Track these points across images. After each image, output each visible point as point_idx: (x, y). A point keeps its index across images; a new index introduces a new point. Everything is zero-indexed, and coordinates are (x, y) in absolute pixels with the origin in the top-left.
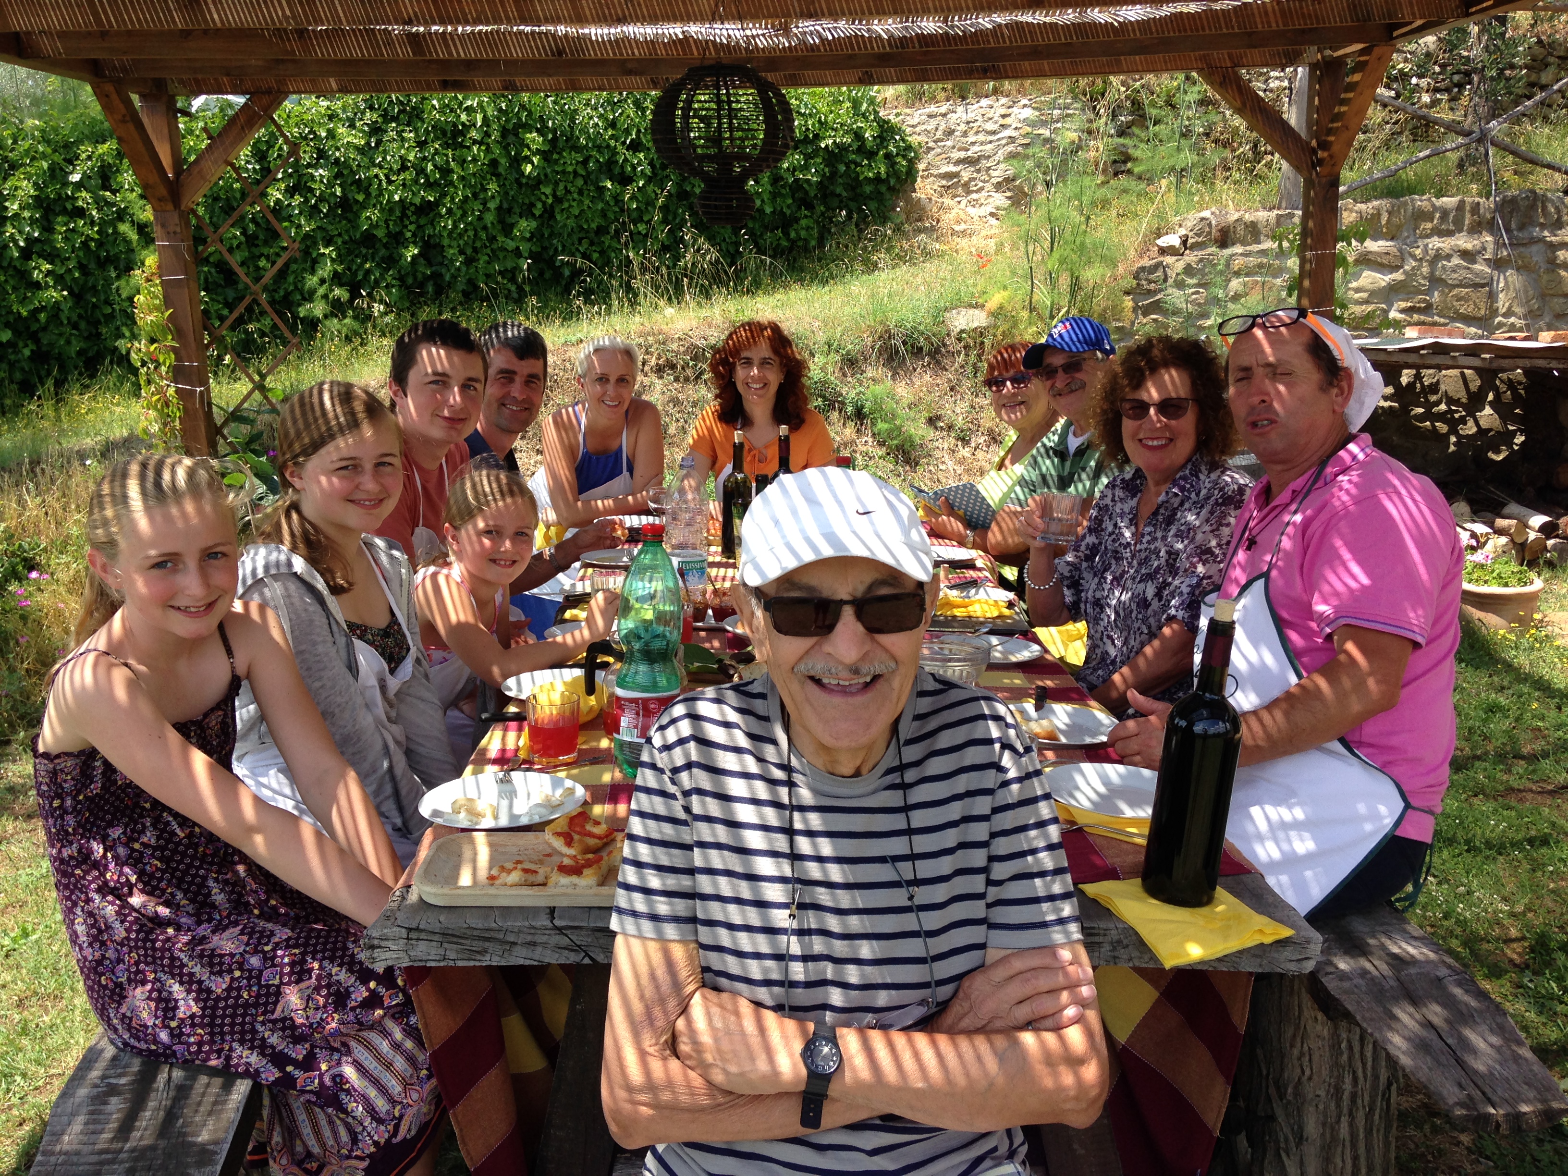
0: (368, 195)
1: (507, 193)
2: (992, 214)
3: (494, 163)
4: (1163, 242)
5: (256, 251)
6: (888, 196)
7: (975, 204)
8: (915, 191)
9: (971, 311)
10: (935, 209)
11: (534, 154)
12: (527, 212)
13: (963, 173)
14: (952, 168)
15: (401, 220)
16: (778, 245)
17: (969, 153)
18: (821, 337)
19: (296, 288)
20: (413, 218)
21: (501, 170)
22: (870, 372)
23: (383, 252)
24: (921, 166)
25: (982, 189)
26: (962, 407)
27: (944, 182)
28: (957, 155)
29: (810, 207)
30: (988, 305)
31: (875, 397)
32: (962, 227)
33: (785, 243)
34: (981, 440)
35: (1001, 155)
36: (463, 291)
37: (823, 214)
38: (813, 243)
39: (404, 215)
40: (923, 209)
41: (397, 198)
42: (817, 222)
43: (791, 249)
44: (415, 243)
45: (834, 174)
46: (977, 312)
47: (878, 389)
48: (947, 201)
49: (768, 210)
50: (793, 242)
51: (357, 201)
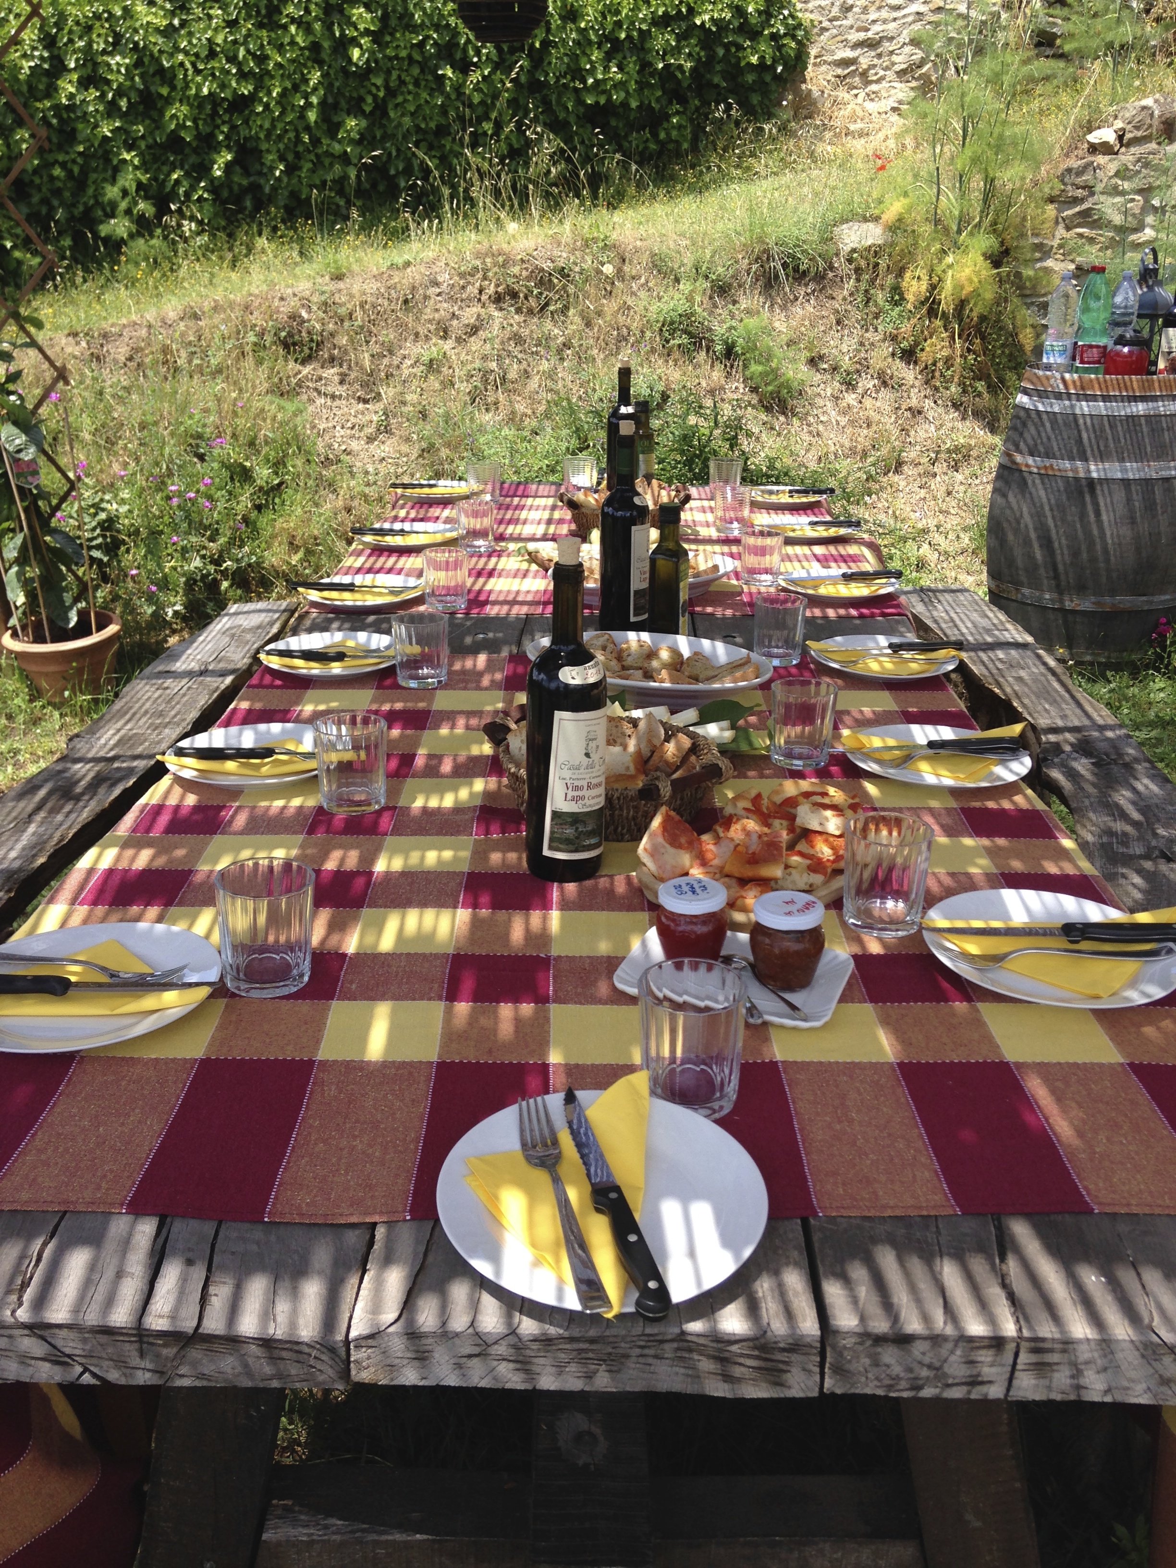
0: (173, 88)
1: (331, 85)
2: (894, 109)
3: (315, 47)
4: (1094, 137)
5: (50, 158)
6: (773, 87)
7: (872, 97)
8: (804, 81)
9: (865, 226)
10: (828, 104)
11: (362, 35)
12: (356, 109)
13: (862, 60)
14: (849, 54)
15: (213, 119)
16: (646, 148)
17: (870, 34)
18: (689, 259)
19: (97, 203)
20: (226, 118)
21: (325, 56)
22: (744, 304)
23: (193, 159)
24: (813, 52)
25: (882, 78)
26: (849, 345)
27: (839, 71)
28: (855, 36)
29: (683, 101)
30: (885, 217)
31: (749, 332)
32: (859, 125)
33: (653, 146)
34: (870, 385)
35: (905, 37)
36: (286, 207)
37: (697, 109)
38: (685, 146)
39: (214, 114)
40: (814, 103)
41: (205, 91)
42: (691, 120)
43: (660, 154)
44: (229, 148)
45: (712, 58)
46: (871, 225)
47: (751, 322)
48: (843, 94)
49: (634, 104)
50: (662, 144)
51: (161, 96)
